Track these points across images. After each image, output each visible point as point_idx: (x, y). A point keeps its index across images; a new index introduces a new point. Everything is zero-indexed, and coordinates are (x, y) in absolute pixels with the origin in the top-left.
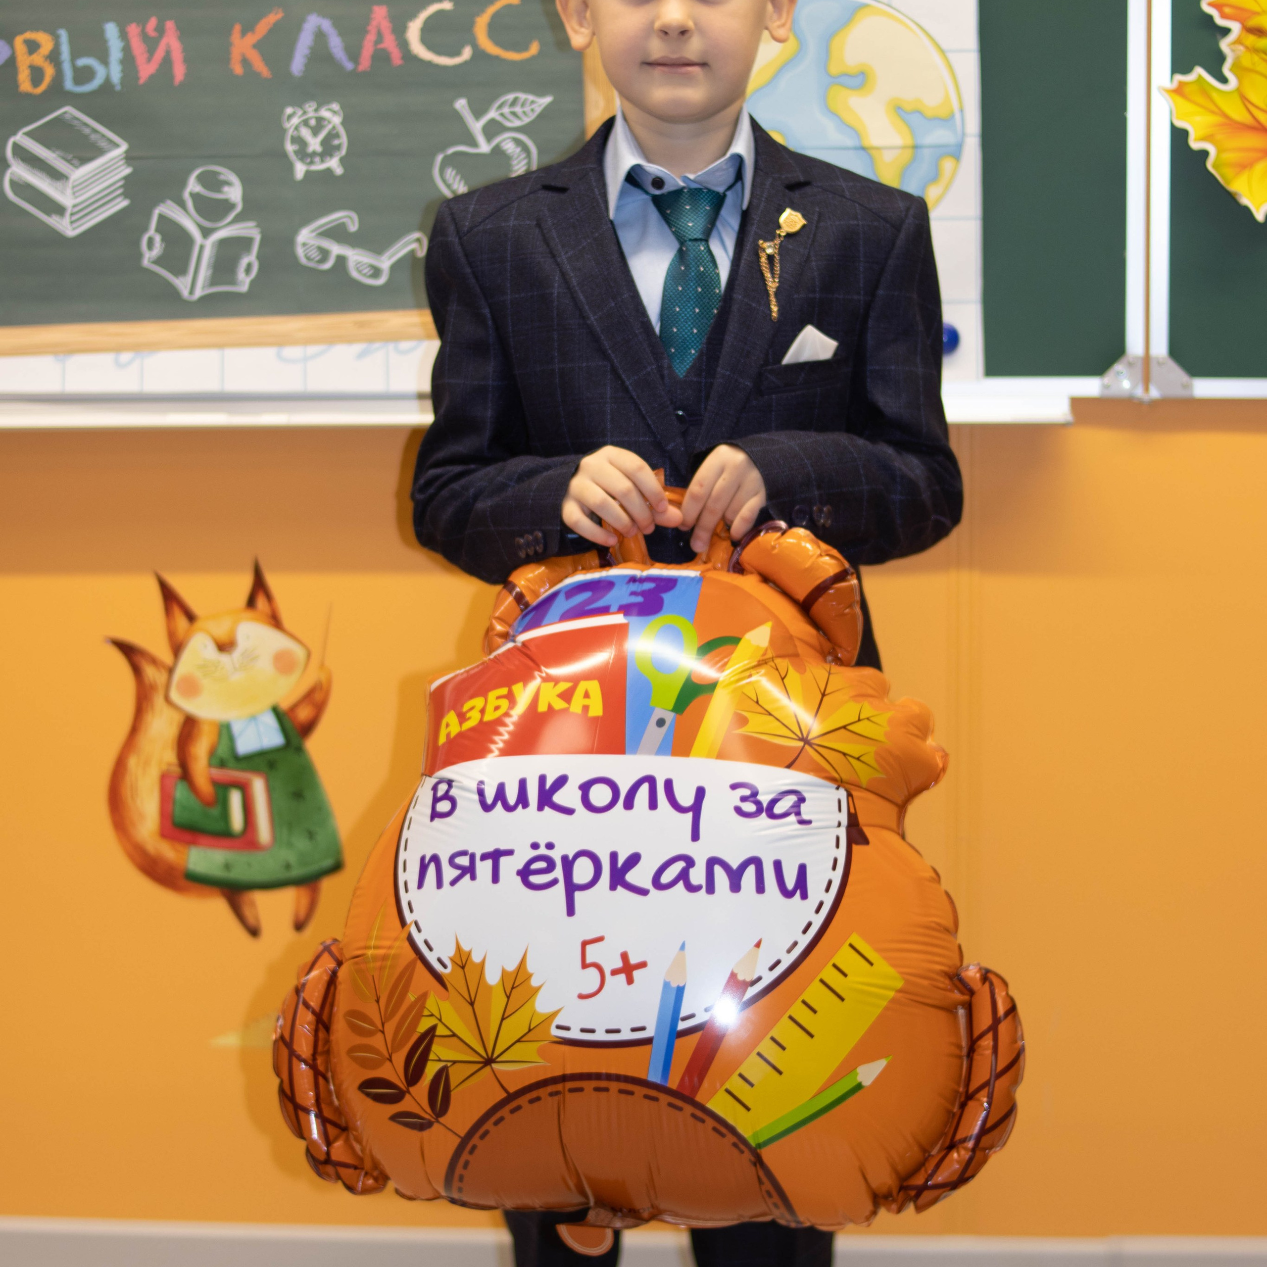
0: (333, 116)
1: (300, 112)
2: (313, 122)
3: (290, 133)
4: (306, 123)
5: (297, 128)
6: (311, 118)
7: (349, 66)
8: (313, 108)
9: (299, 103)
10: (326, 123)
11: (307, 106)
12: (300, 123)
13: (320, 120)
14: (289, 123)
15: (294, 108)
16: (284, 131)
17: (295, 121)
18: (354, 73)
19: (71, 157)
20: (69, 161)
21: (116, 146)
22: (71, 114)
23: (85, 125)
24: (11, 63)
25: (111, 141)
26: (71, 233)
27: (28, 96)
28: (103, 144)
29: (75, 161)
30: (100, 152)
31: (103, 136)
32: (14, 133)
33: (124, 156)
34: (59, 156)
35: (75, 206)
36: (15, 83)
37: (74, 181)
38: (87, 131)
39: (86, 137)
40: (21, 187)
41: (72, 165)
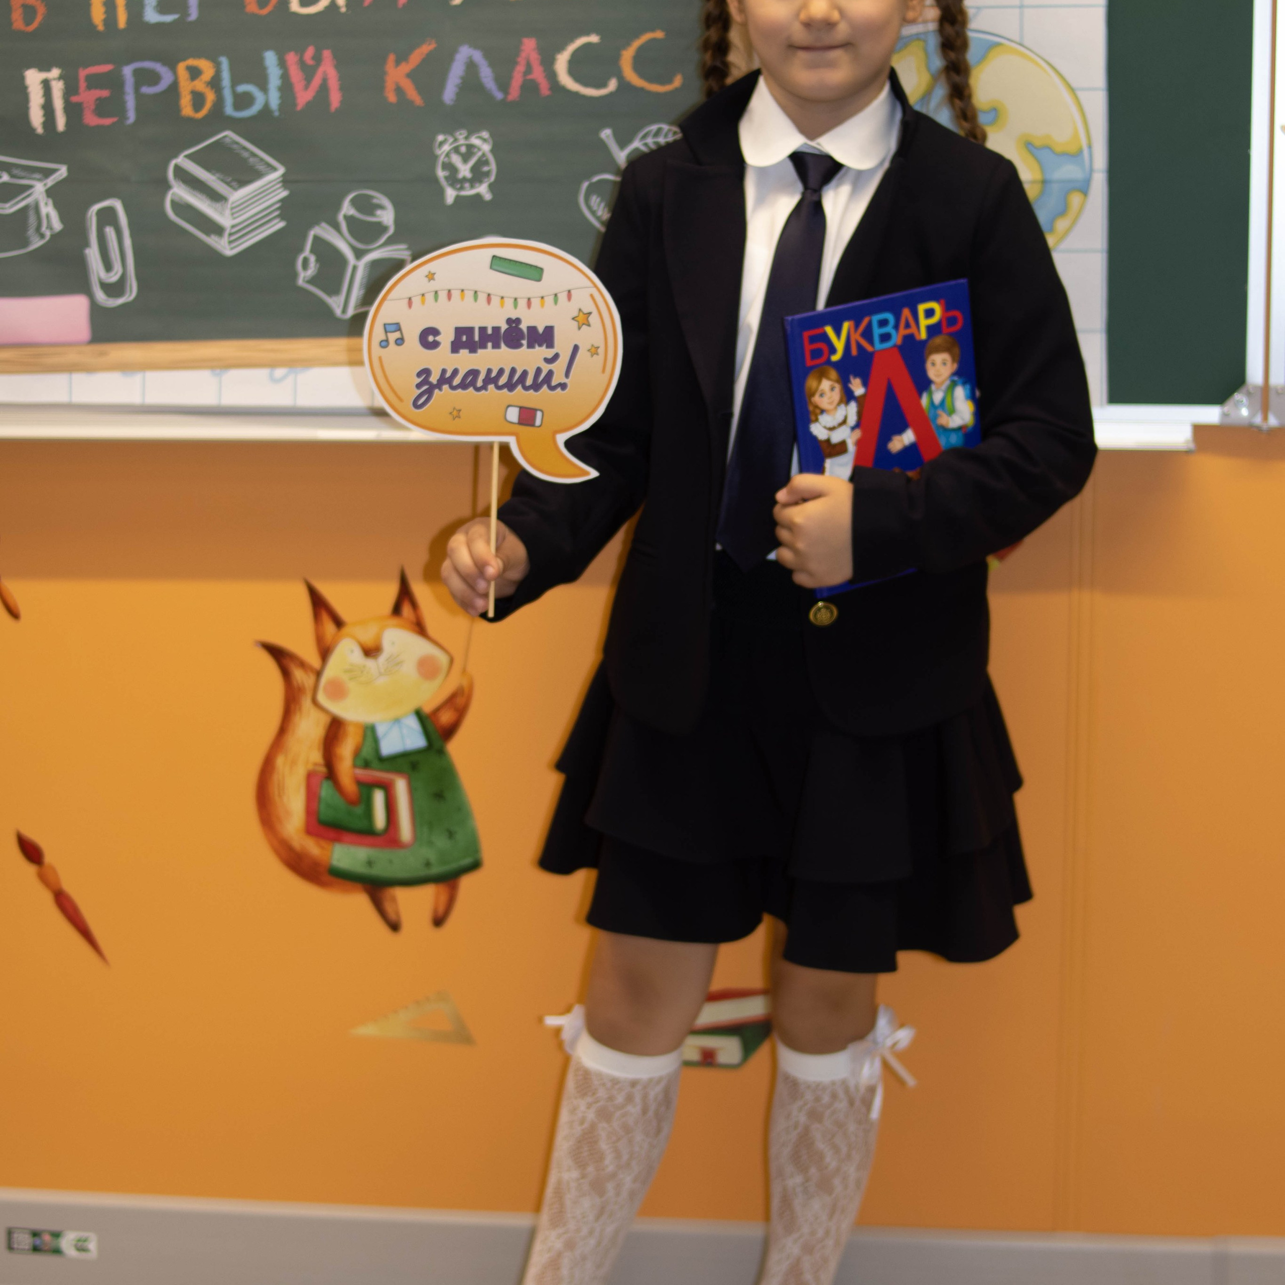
0: (483, 144)
1: (451, 140)
2: (463, 149)
3: (442, 159)
4: (456, 150)
5: (448, 155)
6: (462, 145)
7: (499, 96)
8: (464, 136)
9: (450, 131)
10: (476, 150)
11: (458, 133)
12: (450, 150)
13: (470, 147)
14: (440, 150)
15: (445, 135)
16: (435, 158)
17: (446, 148)
18: (504, 102)
19: (230, 179)
20: (228, 184)
21: (274, 169)
22: (231, 138)
23: (245, 148)
24: (174, 88)
25: (269, 165)
26: (229, 252)
27: (190, 120)
28: (261, 167)
29: (234, 184)
30: (258, 175)
31: (262, 160)
32: (176, 156)
33: (281, 179)
34: (219, 178)
35: (233, 227)
36: (177, 108)
37: (233, 203)
38: (245, 155)
39: (244, 161)
40: (182, 208)
41: (231, 187)
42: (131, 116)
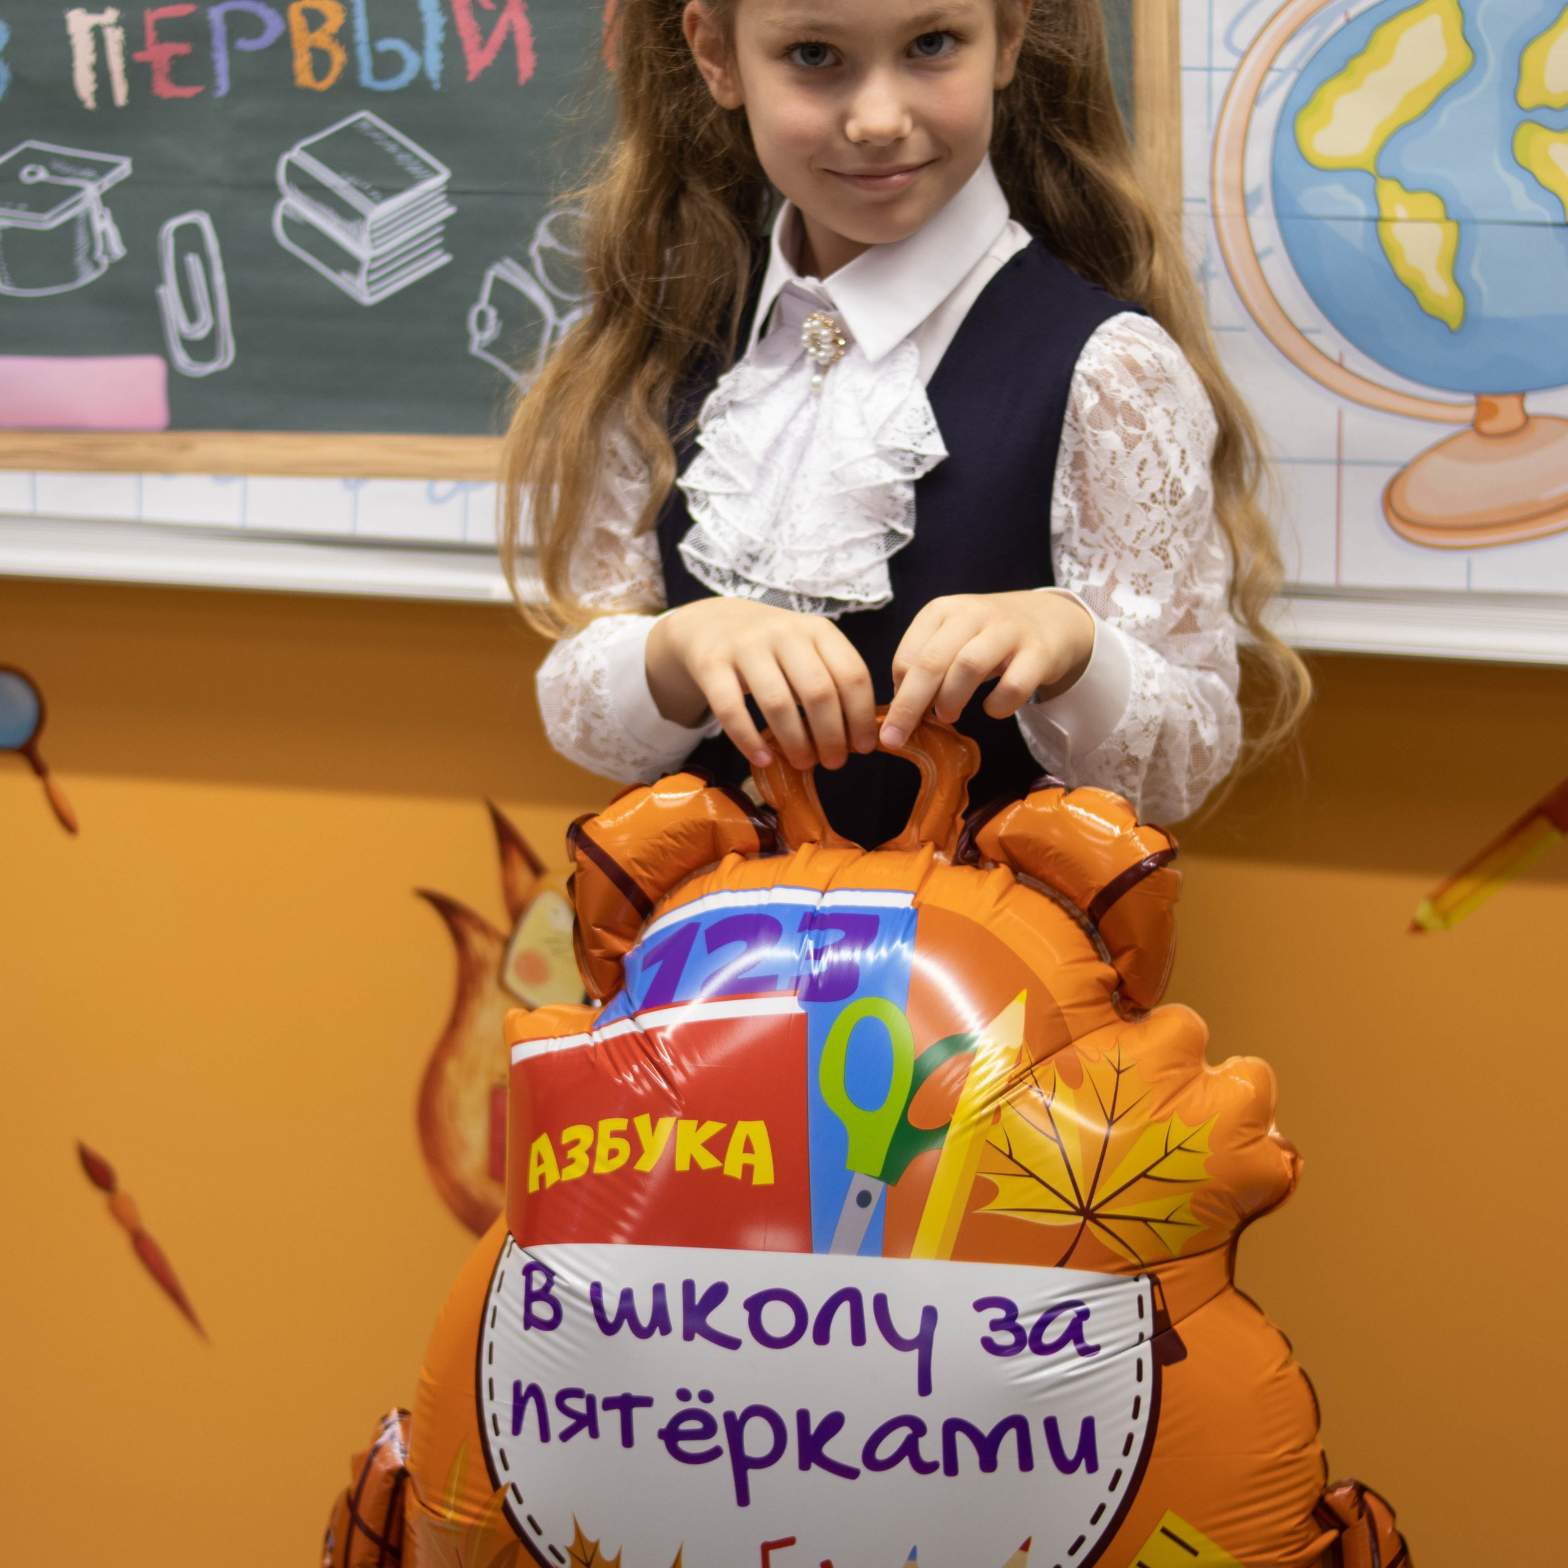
19: (368, 187)
20: (365, 192)
21: (434, 172)
22: (370, 123)
23: (391, 139)
24: (284, 42)
25: (426, 166)
26: (368, 298)
27: (309, 92)
28: (415, 169)
29: (375, 193)
30: (409, 181)
31: (416, 157)
32: (288, 147)
33: (444, 189)
34: (352, 184)
35: (374, 260)
36: (289, 73)
37: (373, 223)
38: (391, 148)
39: (391, 157)
40: (299, 229)
41: (370, 197)
42: (223, 85)
